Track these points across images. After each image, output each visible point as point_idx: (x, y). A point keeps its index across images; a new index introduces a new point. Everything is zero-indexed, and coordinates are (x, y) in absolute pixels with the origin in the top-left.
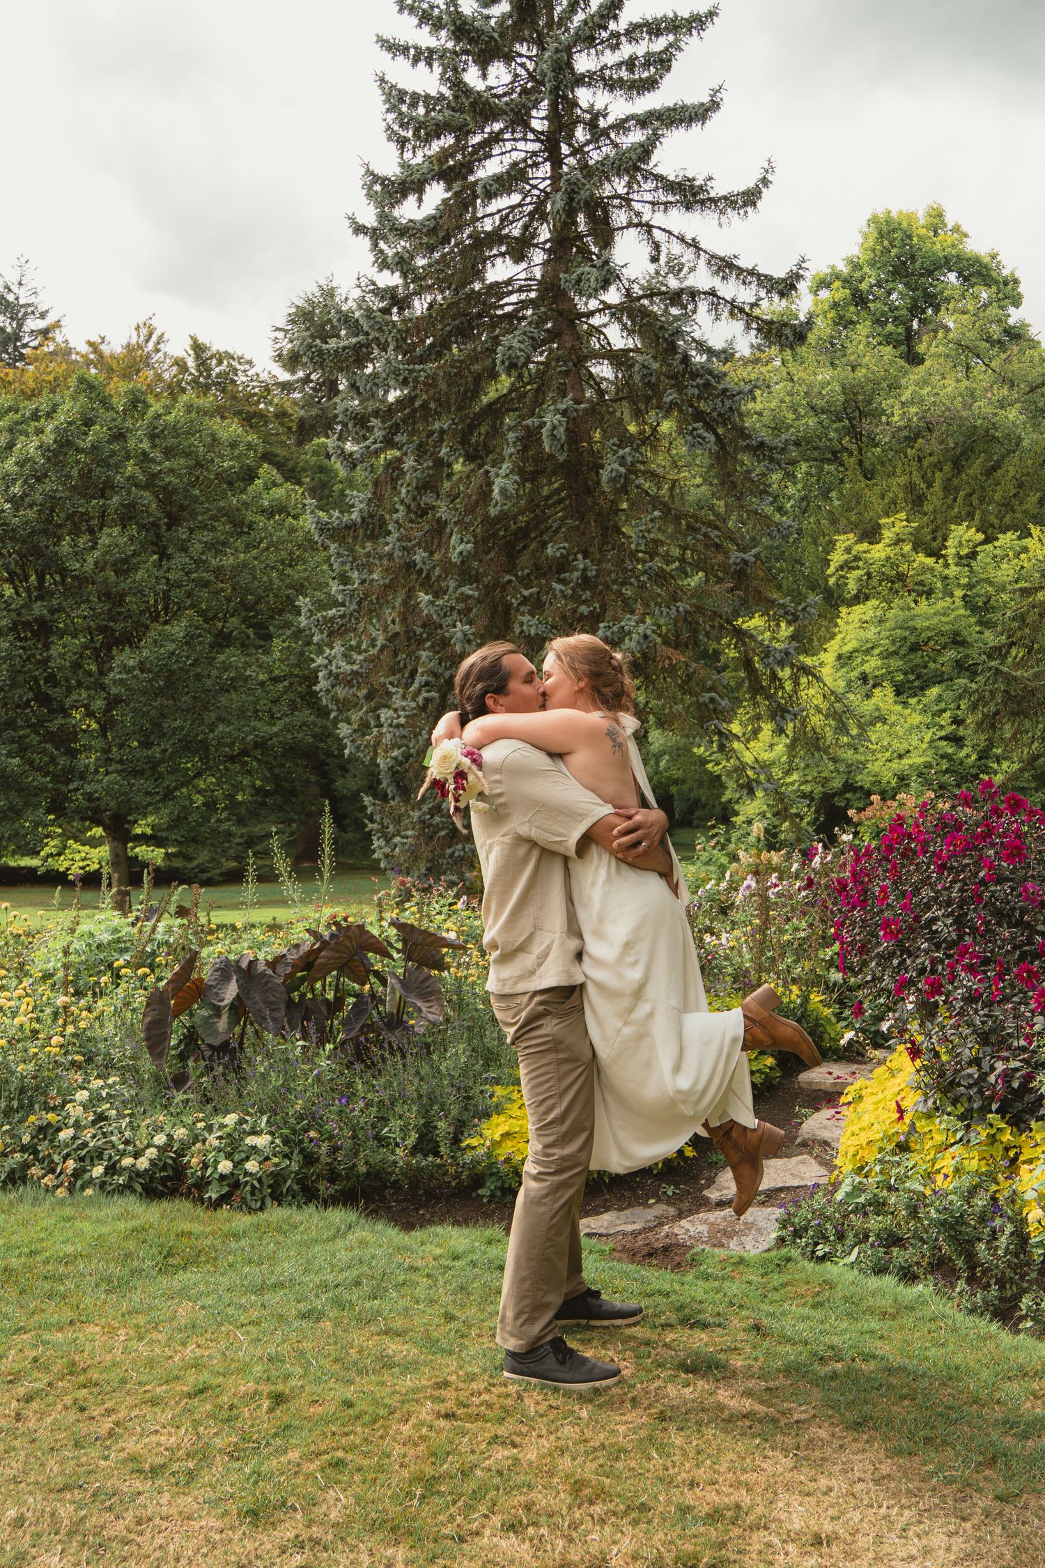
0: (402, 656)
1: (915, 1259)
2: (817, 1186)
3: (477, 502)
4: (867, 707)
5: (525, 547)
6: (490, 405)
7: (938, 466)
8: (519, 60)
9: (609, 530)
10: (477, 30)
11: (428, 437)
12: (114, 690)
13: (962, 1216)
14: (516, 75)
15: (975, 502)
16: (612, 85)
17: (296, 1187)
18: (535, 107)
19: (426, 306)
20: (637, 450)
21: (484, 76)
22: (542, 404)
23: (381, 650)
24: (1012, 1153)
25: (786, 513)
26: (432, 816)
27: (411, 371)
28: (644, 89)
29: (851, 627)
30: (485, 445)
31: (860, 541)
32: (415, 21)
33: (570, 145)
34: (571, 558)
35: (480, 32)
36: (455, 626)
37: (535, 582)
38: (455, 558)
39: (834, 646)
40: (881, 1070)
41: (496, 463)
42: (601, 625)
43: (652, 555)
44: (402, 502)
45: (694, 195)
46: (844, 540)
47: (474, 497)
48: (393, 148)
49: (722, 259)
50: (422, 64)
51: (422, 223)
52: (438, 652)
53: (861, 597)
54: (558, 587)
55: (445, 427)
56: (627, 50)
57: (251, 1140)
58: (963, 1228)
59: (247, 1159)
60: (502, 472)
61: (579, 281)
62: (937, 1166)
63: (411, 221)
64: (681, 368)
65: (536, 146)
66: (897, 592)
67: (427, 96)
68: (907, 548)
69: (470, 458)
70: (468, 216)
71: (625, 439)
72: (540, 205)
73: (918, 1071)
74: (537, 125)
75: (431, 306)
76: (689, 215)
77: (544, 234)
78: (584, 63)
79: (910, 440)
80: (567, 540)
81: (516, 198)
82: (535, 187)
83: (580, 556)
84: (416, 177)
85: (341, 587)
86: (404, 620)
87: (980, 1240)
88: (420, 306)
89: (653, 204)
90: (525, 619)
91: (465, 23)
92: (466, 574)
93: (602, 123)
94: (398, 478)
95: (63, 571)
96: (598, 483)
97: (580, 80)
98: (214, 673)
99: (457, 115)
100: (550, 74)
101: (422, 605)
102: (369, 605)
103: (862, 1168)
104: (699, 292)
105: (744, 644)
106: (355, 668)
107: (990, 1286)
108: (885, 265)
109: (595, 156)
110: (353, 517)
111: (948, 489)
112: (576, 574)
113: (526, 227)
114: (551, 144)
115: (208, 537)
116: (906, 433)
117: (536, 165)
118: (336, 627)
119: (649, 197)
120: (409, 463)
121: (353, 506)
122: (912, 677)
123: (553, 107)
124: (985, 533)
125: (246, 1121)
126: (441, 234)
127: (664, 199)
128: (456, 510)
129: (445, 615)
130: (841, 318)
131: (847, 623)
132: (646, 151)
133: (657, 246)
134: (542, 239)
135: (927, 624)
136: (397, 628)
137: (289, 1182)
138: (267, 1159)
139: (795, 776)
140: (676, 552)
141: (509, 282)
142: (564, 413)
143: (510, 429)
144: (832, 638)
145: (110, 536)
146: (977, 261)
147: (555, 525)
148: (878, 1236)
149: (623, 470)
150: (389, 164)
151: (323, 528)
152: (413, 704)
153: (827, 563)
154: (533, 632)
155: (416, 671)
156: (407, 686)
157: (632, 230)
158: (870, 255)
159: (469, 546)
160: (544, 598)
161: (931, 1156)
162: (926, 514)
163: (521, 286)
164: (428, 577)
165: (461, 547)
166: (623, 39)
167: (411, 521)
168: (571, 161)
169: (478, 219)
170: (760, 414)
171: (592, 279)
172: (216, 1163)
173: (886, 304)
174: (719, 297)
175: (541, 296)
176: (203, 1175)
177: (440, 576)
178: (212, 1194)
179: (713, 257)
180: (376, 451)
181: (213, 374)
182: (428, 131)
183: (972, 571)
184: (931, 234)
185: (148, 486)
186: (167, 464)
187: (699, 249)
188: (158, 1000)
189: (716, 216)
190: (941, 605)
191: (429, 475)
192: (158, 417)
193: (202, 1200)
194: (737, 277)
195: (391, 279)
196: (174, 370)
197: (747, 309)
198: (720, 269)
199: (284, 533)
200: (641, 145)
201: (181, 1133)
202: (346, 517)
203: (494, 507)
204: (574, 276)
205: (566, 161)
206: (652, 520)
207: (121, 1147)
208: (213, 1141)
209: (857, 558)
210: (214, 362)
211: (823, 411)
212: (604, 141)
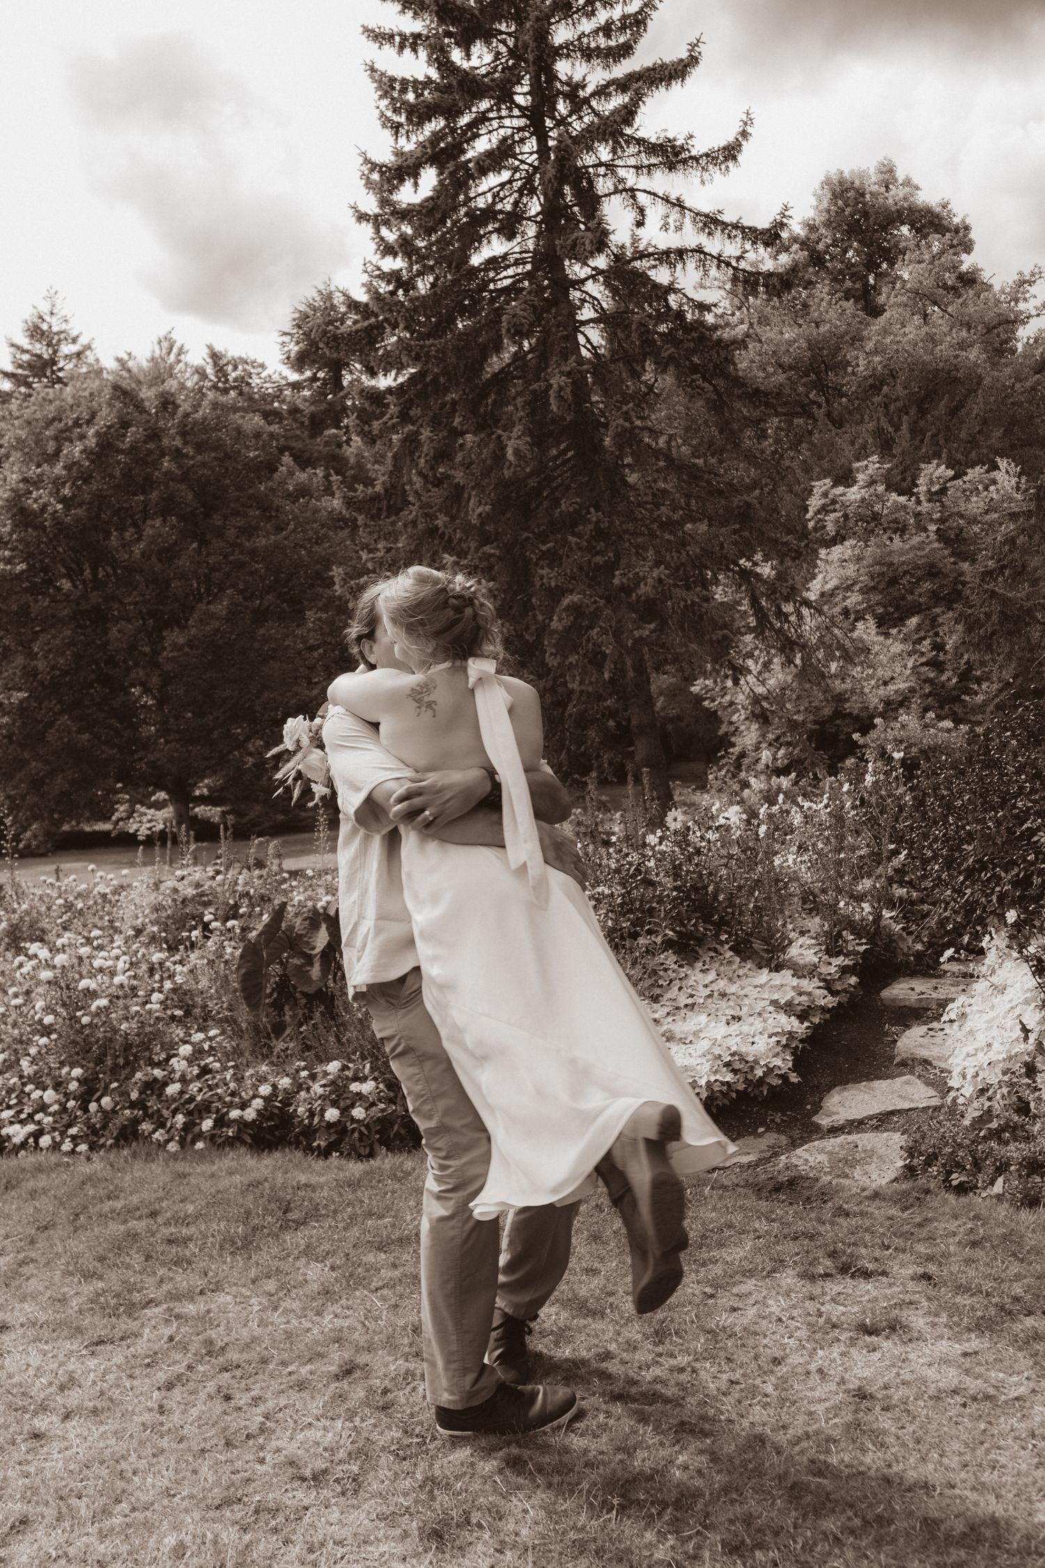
3: (492, 466)
4: (852, 639)
5: (537, 507)
6: (495, 375)
7: (904, 410)
8: (499, 37)
9: (617, 485)
11: (441, 409)
12: (169, 667)
16: (589, 54)
17: (403, 1132)
18: (519, 83)
19: (428, 286)
20: (638, 405)
21: (468, 57)
22: (547, 368)
27: (422, 347)
28: (620, 56)
29: (831, 566)
30: (494, 413)
31: (836, 485)
32: (399, 7)
33: (553, 118)
34: (584, 512)
35: (463, 9)
37: (552, 537)
38: (474, 520)
39: (816, 585)
41: (507, 428)
42: (617, 573)
44: (420, 473)
45: (676, 155)
46: (820, 486)
47: (488, 462)
48: (387, 134)
50: (407, 51)
51: (421, 205)
53: (840, 538)
54: (573, 540)
55: (457, 398)
56: (602, 16)
57: (355, 1087)
59: (353, 1106)
60: (513, 435)
61: (574, 246)
63: (410, 204)
64: (676, 323)
65: (522, 122)
66: (873, 531)
67: (416, 81)
68: (881, 488)
69: (479, 428)
70: (462, 197)
72: (529, 179)
75: (433, 285)
76: (671, 176)
77: (534, 206)
78: (561, 34)
80: (578, 496)
82: (523, 162)
83: (592, 510)
84: (410, 162)
85: (371, 555)
88: (423, 286)
89: (637, 168)
90: (544, 572)
92: (486, 534)
93: (581, 94)
94: (416, 451)
95: (114, 563)
97: (557, 52)
98: (256, 645)
99: (446, 96)
104: (687, 250)
105: (749, 583)
108: (840, 225)
109: (577, 126)
110: (377, 489)
111: (915, 431)
112: (590, 527)
113: (516, 204)
114: (536, 117)
115: (241, 522)
117: (522, 141)
119: (632, 161)
120: (426, 433)
121: (375, 479)
122: (892, 610)
123: (535, 82)
124: (957, 467)
125: (348, 1068)
126: (438, 216)
127: (646, 162)
128: (473, 475)
131: (827, 563)
132: (627, 114)
133: (641, 211)
134: (533, 213)
135: (902, 559)
137: (396, 1127)
138: (373, 1104)
141: (505, 257)
142: (569, 375)
143: (518, 395)
144: (814, 578)
145: (154, 527)
146: (928, 211)
147: (565, 483)
149: (626, 425)
150: (384, 149)
151: (349, 502)
153: (805, 508)
154: (553, 584)
157: (618, 196)
158: (825, 216)
159: (488, 508)
160: (561, 552)
162: (895, 456)
163: (517, 260)
164: (450, 540)
165: (480, 509)
166: (598, 5)
167: (429, 491)
168: (556, 133)
169: (471, 199)
171: (587, 242)
172: (323, 1111)
173: (842, 262)
174: (705, 254)
175: (536, 268)
176: (311, 1124)
177: (461, 539)
178: (320, 1142)
179: (697, 214)
180: (394, 426)
181: (231, 378)
182: (419, 115)
183: (943, 506)
184: (883, 189)
185: (185, 478)
186: (199, 458)
187: (683, 208)
188: (251, 952)
189: (699, 174)
190: (916, 540)
191: (445, 445)
192: (187, 415)
193: (312, 1150)
194: (723, 231)
195: (395, 264)
196: (196, 377)
197: (734, 264)
198: (705, 225)
199: (308, 514)
200: (625, 107)
201: (285, 1082)
202: (370, 490)
203: (509, 468)
204: (569, 242)
205: (551, 134)
206: (657, 471)
207: (228, 1099)
208: (317, 1089)
209: (834, 502)
210: (230, 368)
211: (791, 368)
212: (585, 110)
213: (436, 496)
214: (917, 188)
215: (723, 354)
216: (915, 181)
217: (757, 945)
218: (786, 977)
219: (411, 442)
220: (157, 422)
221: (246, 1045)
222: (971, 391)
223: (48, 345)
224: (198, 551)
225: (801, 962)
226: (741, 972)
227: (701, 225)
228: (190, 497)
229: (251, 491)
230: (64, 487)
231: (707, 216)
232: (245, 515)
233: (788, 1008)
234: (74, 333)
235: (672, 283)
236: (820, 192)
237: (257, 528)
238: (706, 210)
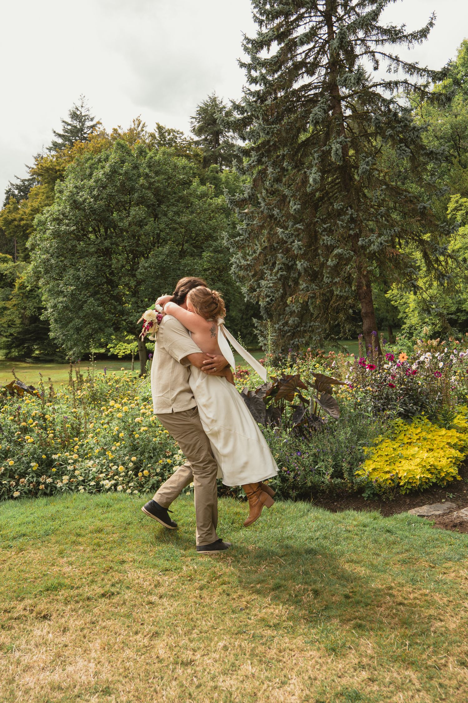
0: (269, 257)
3: (302, 186)
5: (323, 206)
6: (303, 142)
9: (361, 196)
11: (277, 158)
12: (140, 277)
20: (373, 158)
22: (329, 139)
23: (260, 254)
26: (284, 327)
27: (270, 128)
30: (300, 160)
31: (461, 197)
33: (336, 16)
34: (345, 209)
36: (294, 242)
37: (329, 221)
38: (292, 212)
41: (309, 168)
42: (360, 239)
44: (266, 189)
45: (396, 35)
46: (455, 197)
47: (300, 184)
48: (257, 25)
51: (271, 60)
52: (285, 255)
54: (340, 223)
55: (285, 153)
60: (313, 172)
61: (345, 80)
63: (266, 59)
64: (393, 118)
65: (321, 19)
71: (368, 153)
72: (322, 47)
74: (321, 8)
77: (325, 60)
80: (342, 202)
81: (312, 45)
82: (320, 38)
83: (349, 208)
84: (266, 38)
85: (241, 227)
86: (269, 241)
89: (377, 41)
90: (325, 238)
93: (350, 4)
94: (265, 177)
95: (115, 227)
101: (279, 233)
102: (253, 234)
104: (399, 82)
105: (424, 246)
106: (249, 262)
110: (247, 196)
112: (348, 217)
113: (315, 59)
114: (328, 16)
115: (175, 209)
117: (320, 28)
118: (240, 245)
119: (374, 38)
120: (270, 170)
121: (244, 191)
126: (278, 65)
127: (381, 38)
128: (292, 190)
129: (289, 237)
132: (376, 15)
133: (377, 62)
134: (324, 63)
136: (266, 244)
141: (310, 84)
142: (340, 143)
143: (315, 152)
145: (135, 210)
149: (368, 168)
151: (232, 202)
152: (276, 278)
154: (329, 243)
155: (276, 263)
156: (271, 270)
157: (365, 55)
159: (299, 206)
160: (333, 228)
163: (315, 86)
164: (279, 221)
165: (295, 207)
167: (268, 197)
169: (294, 56)
171: (352, 79)
174: (409, 84)
175: (324, 90)
177: (284, 221)
179: (405, 64)
180: (254, 166)
181: (167, 139)
182: (272, 16)
185: (149, 188)
186: (157, 178)
187: (398, 61)
189: (407, 44)
191: (279, 175)
192: (151, 158)
194: (418, 73)
195: (257, 87)
196: (151, 138)
197: (422, 88)
198: (409, 69)
199: (207, 206)
200: (374, 11)
202: (241, 196)
203: (309, 187)
204: (343, 78)
205: (335, 24)
206: (382, 190)
209: (461, 205)
210: (167, 134)
212: (352, 13)
213: (274, 200)
215: (416, 134)
217: (440, 417)
218: (453, 432)
219: (263, 173)
220: (137, 160)
223: (80, 122)
225: (460, 426)
226: (432, 429)
227: (407, 69)
228: (152, 197)
229: (180, 194)
230: (94, 191)
231: (410, 65)
232: (177, 206)
233: (454, 446)
234: (91, 116)
235: (392, 98)
237: (182, 212)
238: (410, 62)
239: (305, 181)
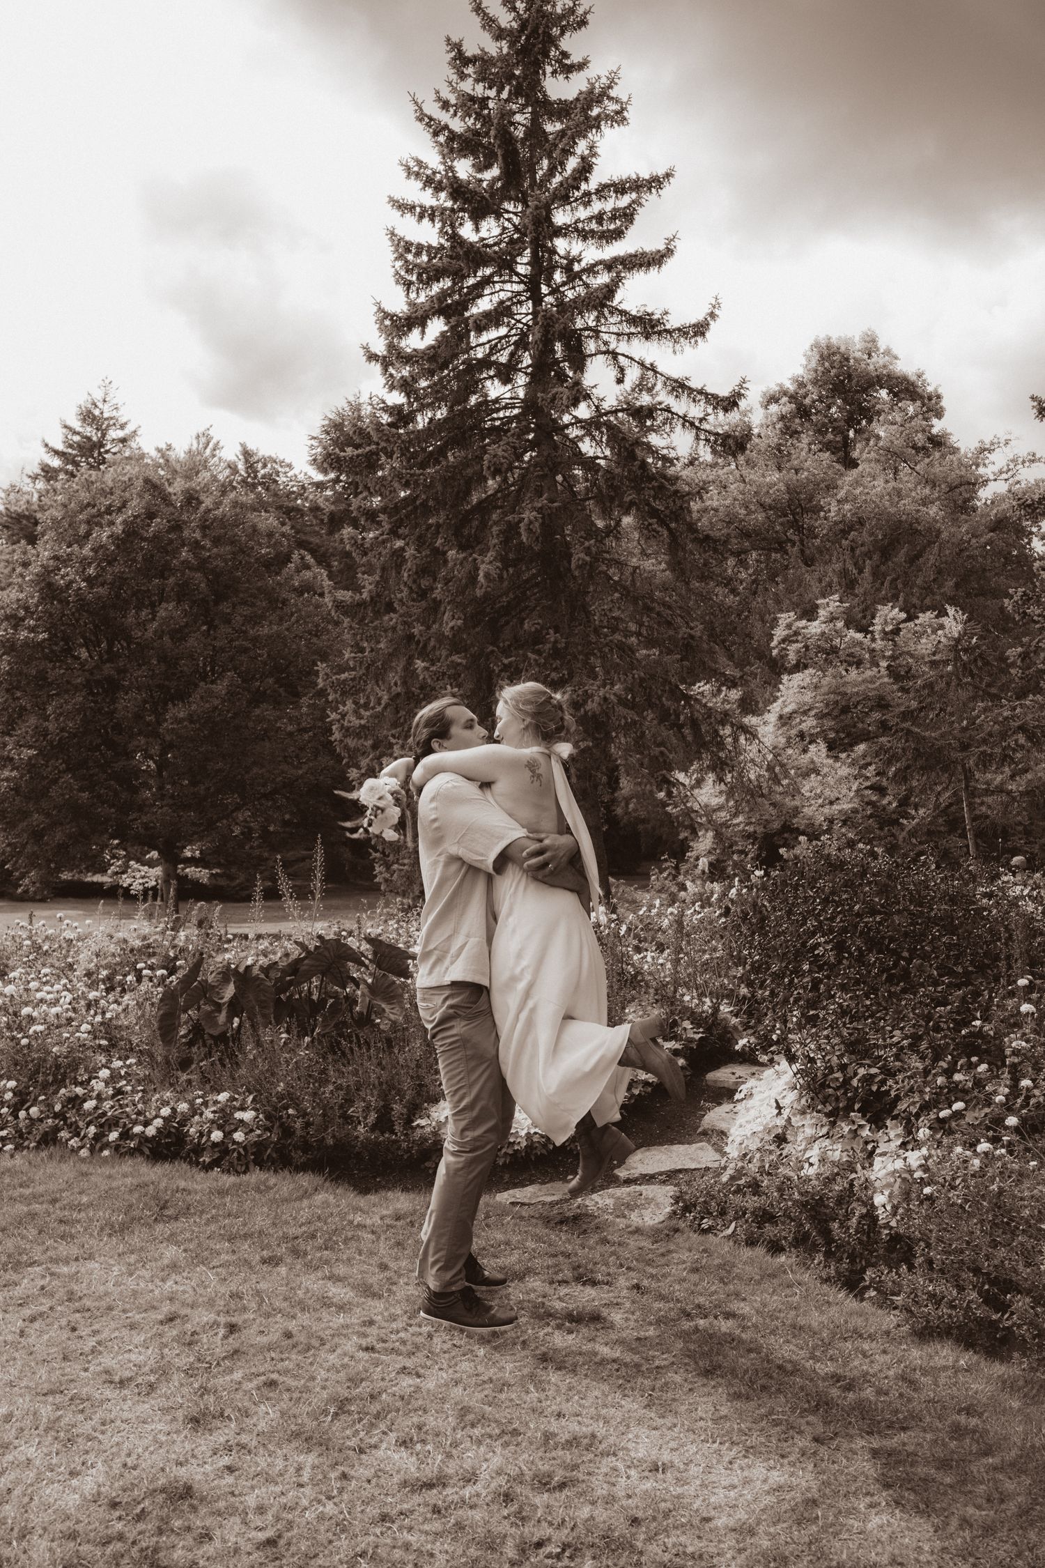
0: (402, 713)
1: (783, 1234)
2: (707, 1169)
3: (466, 586)
4: (804, 760)
5: (507, 623)
6: (478, 504)
7: (868, 555)
8: (506, 216)
9: (578, 608)
10: (471, 191)
11: (427, 530)
12: (168, 737)
13: (821, 1198)
14: (504, 229)
15: (900, 586)
16: (585, 235)
17: (274, 1155)
18: (520, 254)
19: (427, 420)
20: (601, 542)
21: (477, 230)
22: (522, 502)
23: (385, 707)
24: (870, 1147)
25: (738, 594)
27: (412, 476)
28: (612, 238)
29: (791, 692)
30: (476, 536)
31: (800, 618)
32: (420, 185)
33: (549, 286)
34: (544, 632)
35: (474, 193)
37: (514, 652)
38: (447, 631)
39: (776, 708)
40: (769, 1072)
41: (483, 553)
43: (614, 630)
44: (405, 583)
45: (653, 327)
46: (785, 618)
47: (464, 581)
48: (400, 290)
49: (676, 381)
50: (426, 221)
51: (423, 352)
53: (799, 667)
54: (533, 657)
55: (441, 521)
56: (597, 206)
57: (239, 1115)
58: (823, 1210)
59: (236, 1130)
60: (487, 559)
61: (554, 399)
62: (807, 1156)
63: (415, 350)
66: (831, 662)
67: (430, 247)
68: (840, 624)
69: (462, 548)
70: (464, 346)
71: (592, 532)
72: (523, 335)
73: (795, 1074)
74: (521, 269)
75: (431, 420)
76: (648, 344)
77: (527, 360)
78: (561, 217)
79: (845, 533)
80: (540, 617)
81: (503, 331)
82: (519, 321)
83: (551, 631)
84: (420, 313)
85: (353, 655)
87: (834, 1220)
88: (422, 421)
89: (618, 334)
91: (461, 186)
92: (456, 645)
93: (576, 267)
94: (401, 566)
96: (569, 570)
97: (560, 232)
98: (251, 724)
99: (454, 262)
100: (531, 227)
101: (419, 671)
102: (375, 670)
103: (745, 1155)
104: (656, 409)
105: (691, 706)
106: (363, 722)
107: (841, 1259)
108: (826, 383)
109: (570, 295)
110: (364, 596)
111: (876, 573)
112: (548, 646)
113: (512, 355)
114: (532, 286)
116: (841, 526)
117: (520, 303)
118: (348, 688)
119: (614, 329)
120: (410, 552)
121: (364, 587)
122: (842, 735)
123: (534, 254)
124: (907, 612)
125: (236, 1099)
126: (441, 361)
128: (450, 591)
130: (787, 428)
131: (788, 688)
132: (610, 290)
133: (622, 370)
134: (524, 365)
135: (856, 690)
136: (399, 689)
137: (269, 1151)
139: (741, 819)
140: (633, 627)
141: (497, 400)
142: (540, 510)
143: (496, 523)
144: (775, 701)
145: (166, 610)
146: (905, 379)
147: (532, 604)
148: (753, 1213)
149: (588, 559)
150: (398, 303)
151: (338, 606)
153: (771, 637)
157: (599, 357)
158: (811, 376)
159: (460, 622)
161: (803, 1147)
162: (857, 596)
163: (508, 404)
164: (425, 646)
165: (453, 623)
166: (594, 197)
167: (413, 600)
168: (549, 299)
169: (472, 348)
170: (716, 510)
171: (565, 397)
172: (210, 1132)
173: (826, 417)
174: (673, 413)
175: (524, 412)
176: (199, 1142)
177: (434, 647)
178: (206, 1158)
180: (384, 541)
181: (259, 475)
182: (430, 275)
183: (895, 645)
184: (866, 357)
185: (199, 568)
187: (655, 372)
188: (170, 997)
189: (671, 344)
190: (869, 673)
191: (427, 562)
192: (208, 511)
193: (198, 1163)
194: (689, 396)
195: (397, 398)
196: (227, 472)
197: (697, 424)
198: (673, 389)
200: (607, 286)
201: (183, 1107)
202: (357, 597)
203: (479, 589)
205: (545, 299)
207: (134, 1117)
208: (208, 1114)
209: (797, 633)
210: (260, 465)
211: (771, 508)
212: (578, 282)
214: (896, 358)
216: (895, 351)
219: (398, 557)
220: (181, 514)
221: (157, 1075)
222: (930, 543)
223: (98, 429)
224: (207, 634)
227: (670, 388)
228: (203, 585)
229: (259, 584)
232: (253, 605)
234: (122, 421)
236: (809, 353)
237: (262, 618)
238: (675, 375)
239: (473, 578)
